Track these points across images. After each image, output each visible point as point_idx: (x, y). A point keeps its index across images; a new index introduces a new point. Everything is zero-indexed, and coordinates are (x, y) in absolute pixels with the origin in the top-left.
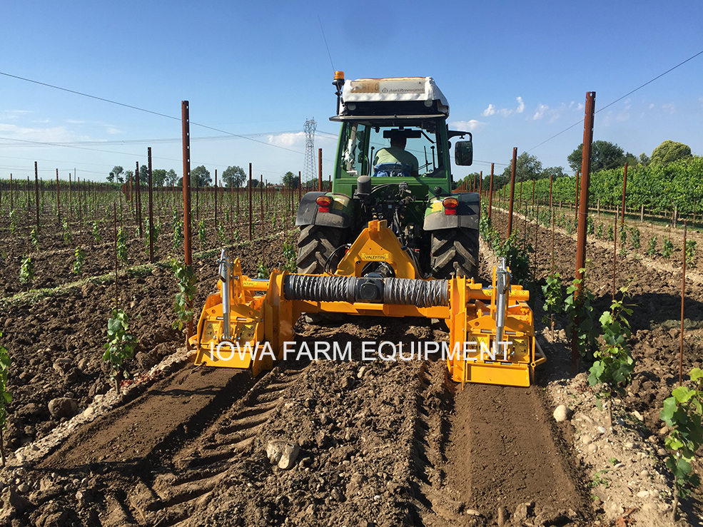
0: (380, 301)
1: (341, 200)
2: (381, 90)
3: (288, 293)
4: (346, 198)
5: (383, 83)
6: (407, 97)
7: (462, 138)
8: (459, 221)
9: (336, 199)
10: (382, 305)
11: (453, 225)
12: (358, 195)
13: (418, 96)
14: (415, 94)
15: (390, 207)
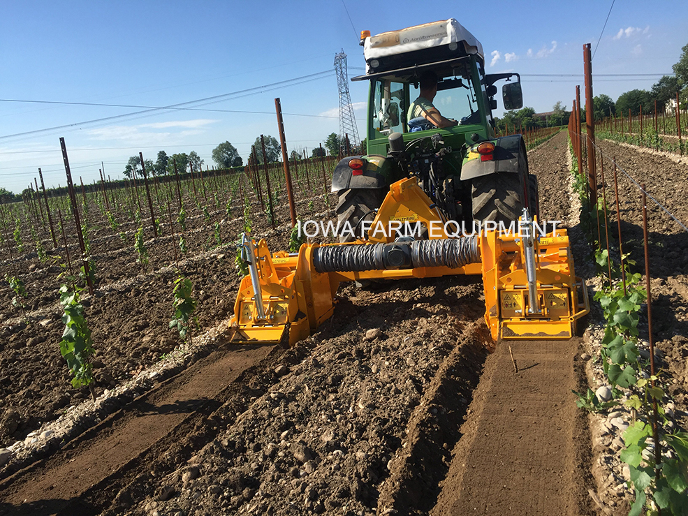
0: (409, 266)
1: (375, 161)
2: (402, 41)
3: (318, 266)
4: (381, 158)
5: (404, 32)
6: (429, 43)
7: (508, 80)
8: (496, 166)
9: (371, 161)
10: (411, 270)
11: (491, 171)
12: (391, 154)
13: (441, 41)
14: (438, 39)
15: (427, 161)
